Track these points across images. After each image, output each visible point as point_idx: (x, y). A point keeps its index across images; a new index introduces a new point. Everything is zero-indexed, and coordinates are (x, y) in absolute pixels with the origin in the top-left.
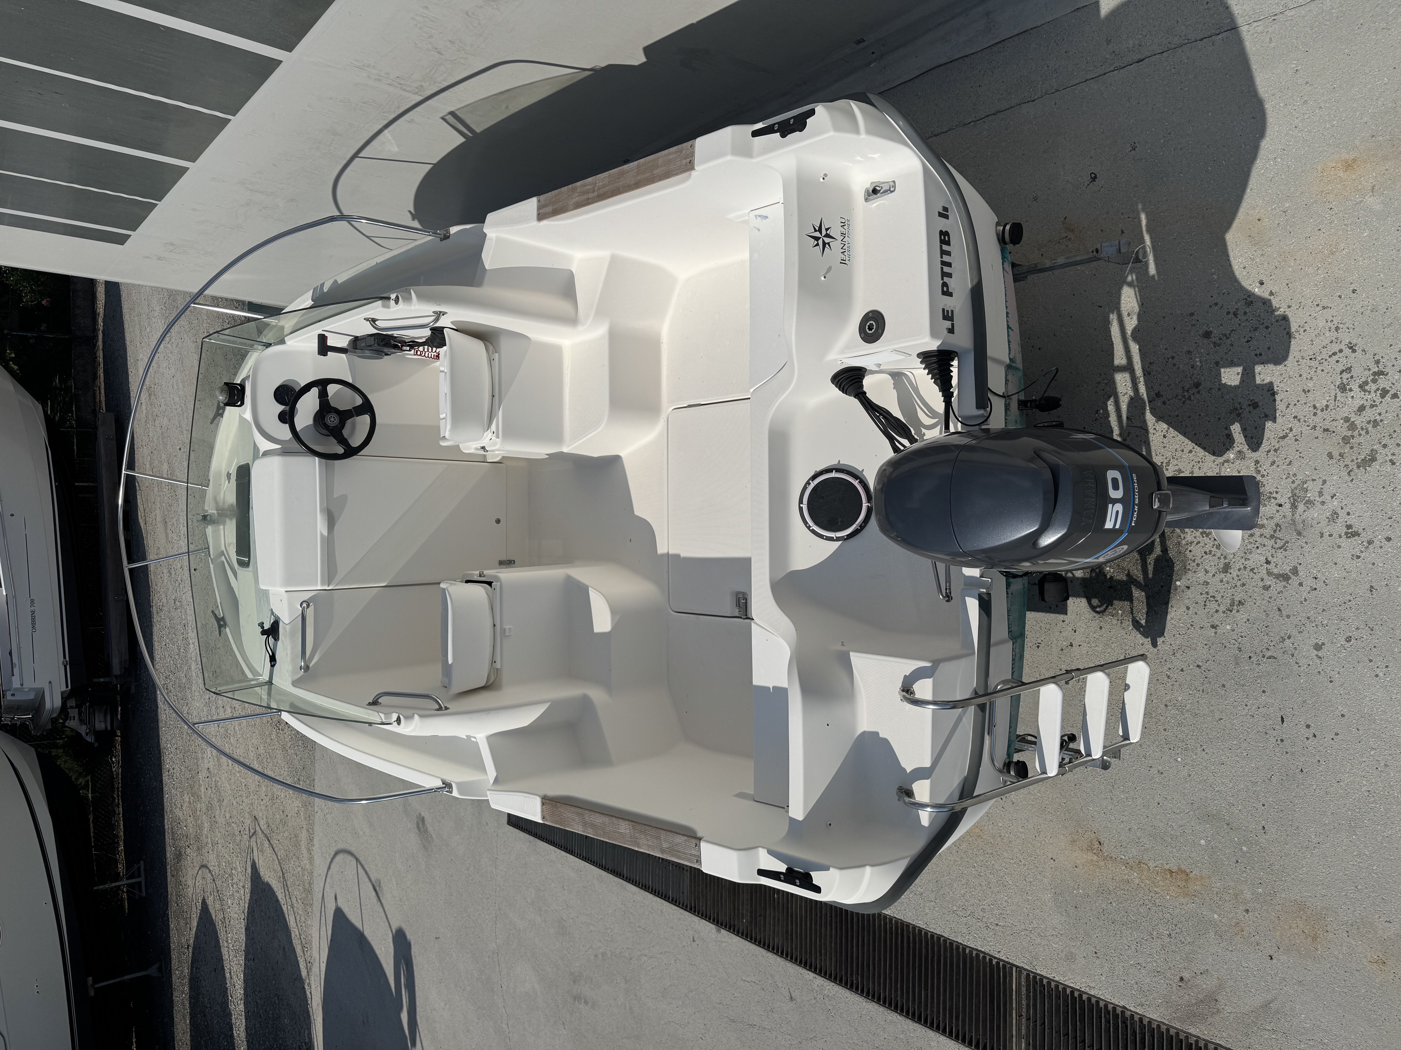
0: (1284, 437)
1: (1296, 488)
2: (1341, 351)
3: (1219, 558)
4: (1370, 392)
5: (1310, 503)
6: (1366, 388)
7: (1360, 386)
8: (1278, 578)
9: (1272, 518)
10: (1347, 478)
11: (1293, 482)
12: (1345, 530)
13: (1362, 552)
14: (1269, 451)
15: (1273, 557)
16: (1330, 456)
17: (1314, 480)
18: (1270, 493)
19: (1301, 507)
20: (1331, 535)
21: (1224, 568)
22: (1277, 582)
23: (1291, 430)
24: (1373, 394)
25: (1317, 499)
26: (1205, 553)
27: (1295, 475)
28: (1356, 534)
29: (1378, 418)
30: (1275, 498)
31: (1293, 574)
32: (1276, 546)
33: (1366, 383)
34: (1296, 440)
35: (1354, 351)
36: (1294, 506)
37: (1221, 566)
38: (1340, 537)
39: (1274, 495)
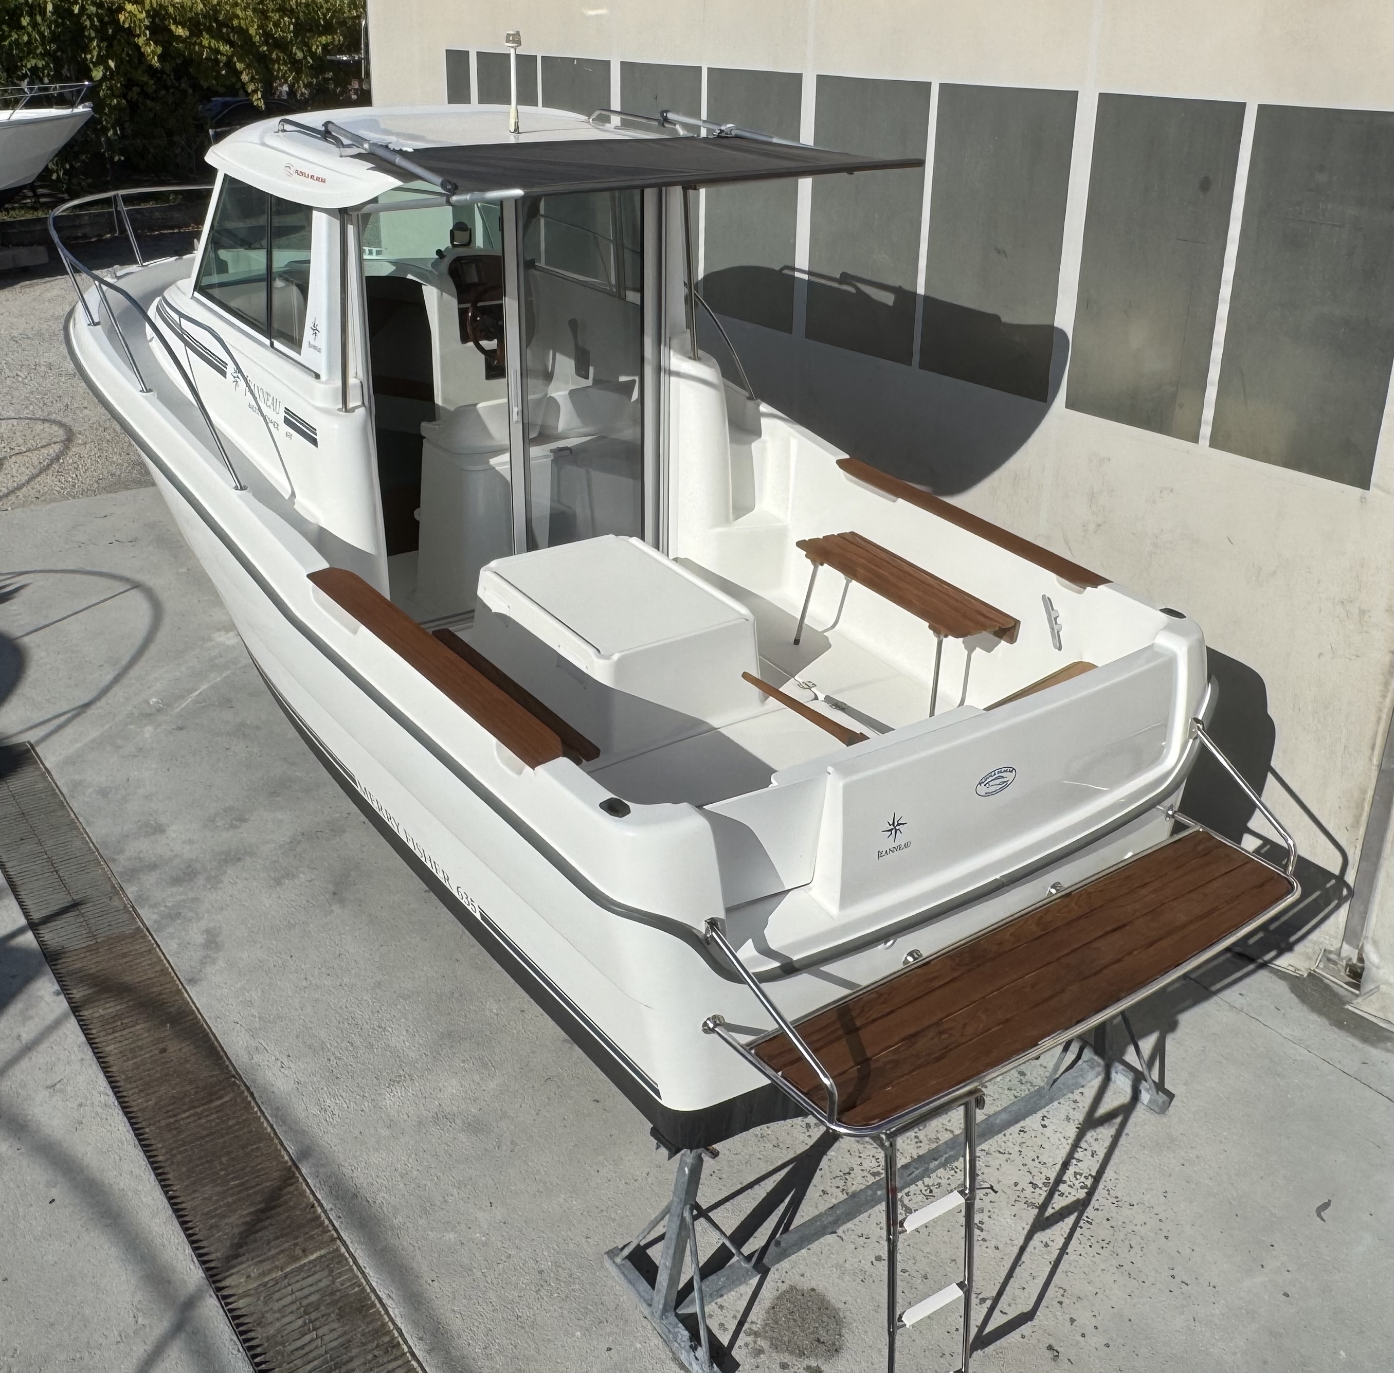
2: (1086, 1150)
4: (1077, 1179)
6: (1078, 1177)
7: (1076, 1174)
9: (940, 1178)
16: (1016, 1184)
24: (1078, 1181)
29: (1066, 1194)
30: (956, 1172)
32: (924, 1192)
33: (1081, 1175)
35: (1093, 1157)
37: (875, 1170)
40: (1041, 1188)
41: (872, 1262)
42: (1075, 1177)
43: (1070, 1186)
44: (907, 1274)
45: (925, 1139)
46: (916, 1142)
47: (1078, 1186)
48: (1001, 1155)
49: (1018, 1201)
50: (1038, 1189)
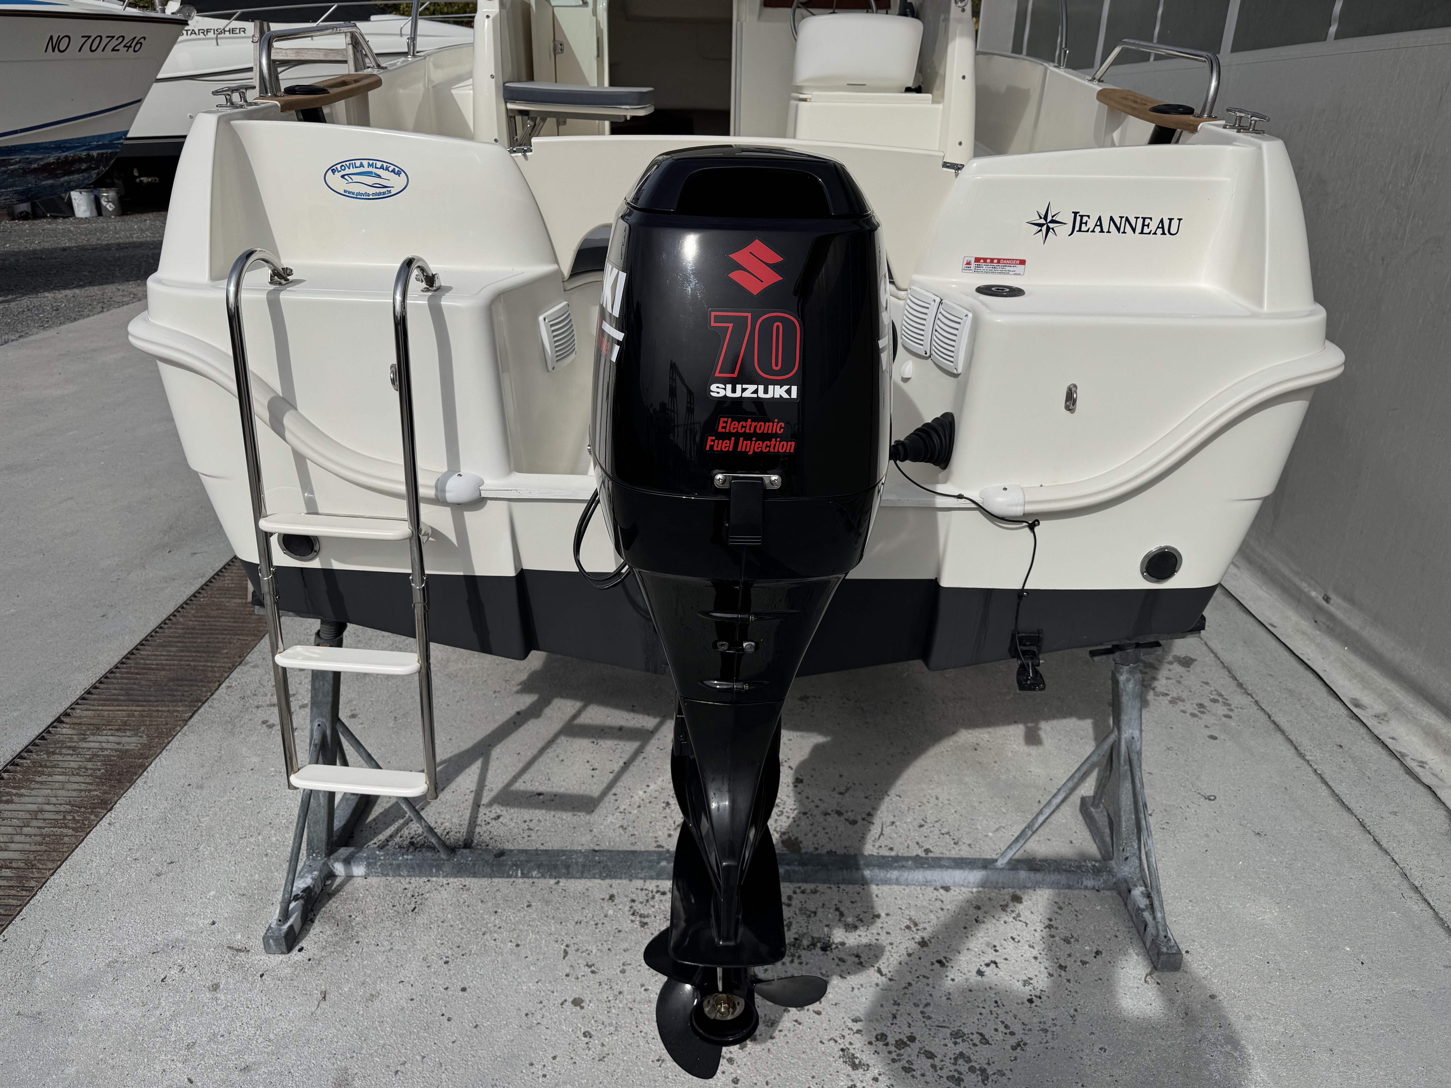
2: (1012, 1034)
4: (955, 1064)
7: (961, 1055)
24: (953, 1068)
29: (917, 1074)
35: (1014, 1048)
40: (887, 1045)
41: (565, 1001)
42: (956, 1059)
43: (934, 1066)
44: (586, 1040)
47: (945, 1073)
49: (836, 1041)
50: (880, 1044)
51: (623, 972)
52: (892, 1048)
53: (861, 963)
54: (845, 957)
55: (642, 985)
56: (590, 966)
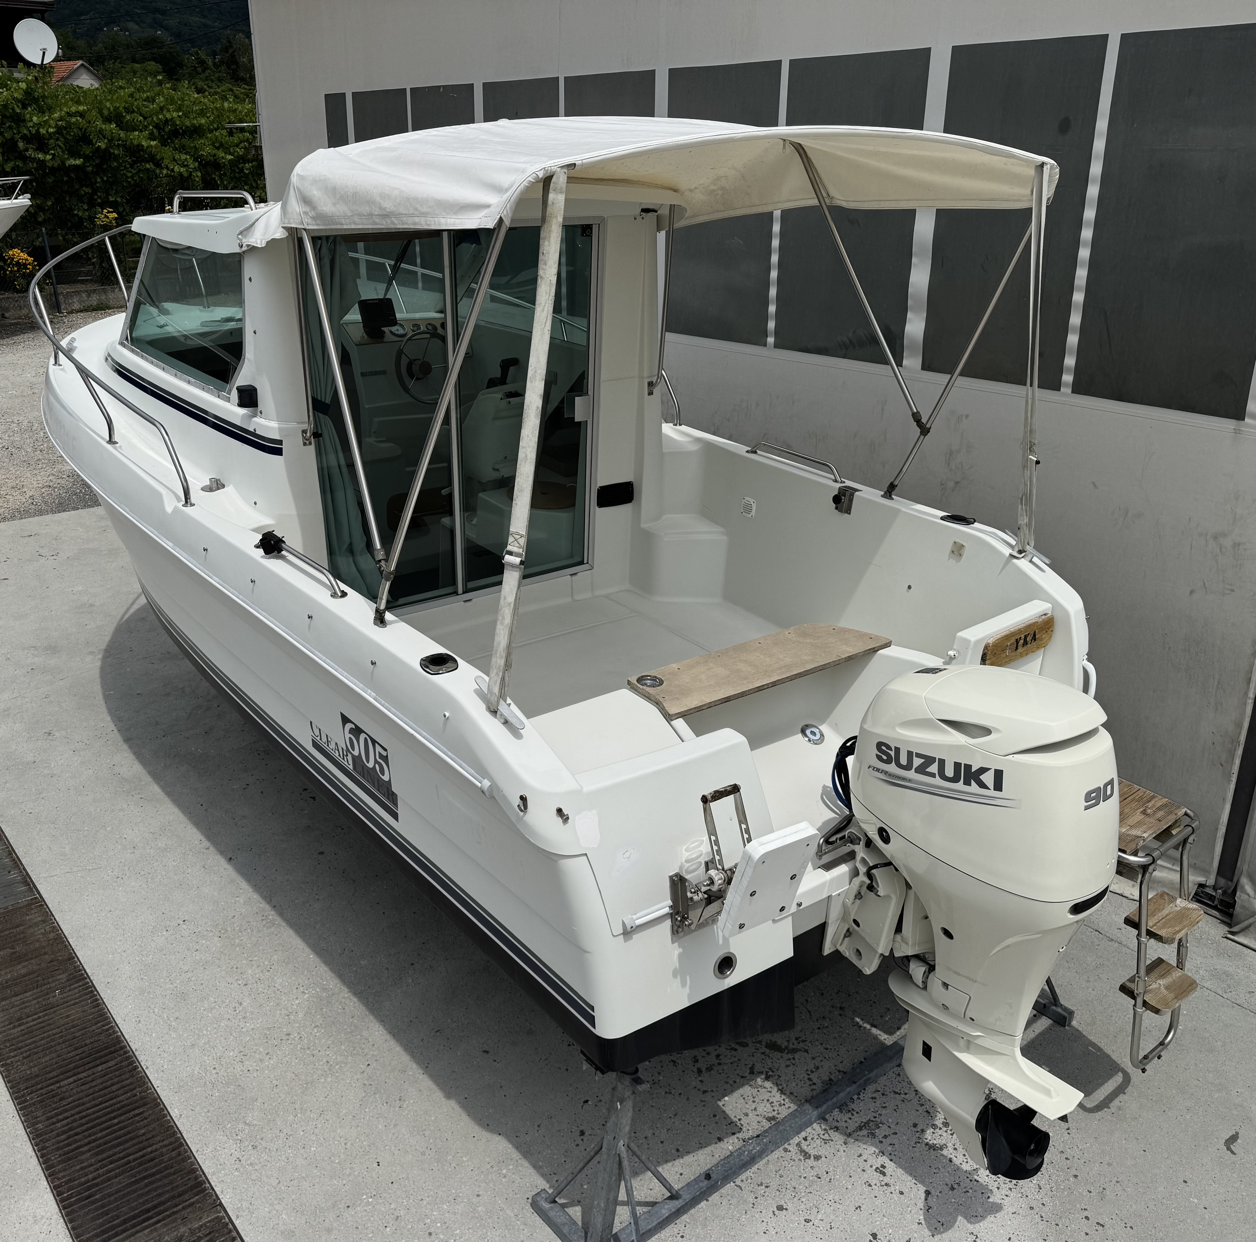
0: (896, 1093)
1: (872, 1121)
3: (774, 1110)
5: (873, 1135)
8: (801, 1152)
9: (838, 1121)
10: (913, 1144)
11: (875, 1117)
12: (879, 1166)
13: (876, 1185)
14: (879, 1091)
15: (812, 1139)
16: (915, 1125)
17: (889, 1127)
18: (853, 1110)
19: (865, 1132)
20: (866, 1161)
21: (770, 1118)
22: (799, 1154)
23: (906, 1094)
25: (880, 1137)
26: (768, 1100)
27: (880, 1115)
28: (884, 1174)
30: (853, 1115)
31: (815, 1158)
32: (822, 1136)
34: (903, 1101)
36: (860, 1128)
37: (770, 1115)
38: (871, 1166)
39: (854, 1113)
40: (940, 1129)
41: (774, 1212)
44: (811, 1223)
45: (819, 1081)
46: (810, 1085)
48: (897, 1095)
49: (919, 1142)
50: (937, 1130)
51: (781, 1176)
52: (945, 1129)
53: (883, 1094)
54: (873, 1096)
55: (800, 1177)
56: (761, 1184)
